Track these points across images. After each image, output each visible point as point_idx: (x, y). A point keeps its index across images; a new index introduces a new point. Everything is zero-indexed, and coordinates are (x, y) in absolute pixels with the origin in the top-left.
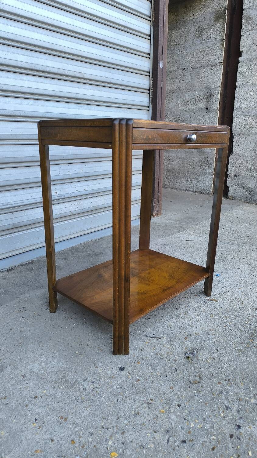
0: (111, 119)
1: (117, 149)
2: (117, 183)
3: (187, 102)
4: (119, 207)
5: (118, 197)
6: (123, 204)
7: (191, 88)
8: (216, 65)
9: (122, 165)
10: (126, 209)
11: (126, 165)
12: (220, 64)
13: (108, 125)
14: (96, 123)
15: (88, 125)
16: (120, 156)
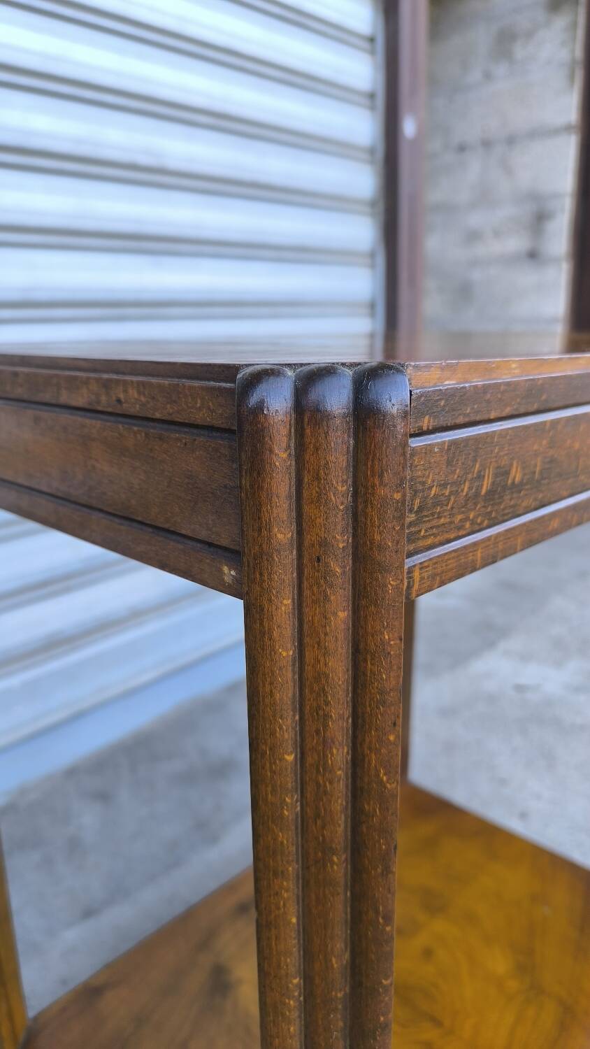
0: (228, 371)
1: (285, 604)
2: (287, 838)
3: (473, 236)
4: (308, 978)
5: (294, 920)
6: (339, 957)
7: (484, 198)
8: (556, 132)
9: (327, 716)
10: (353, 988)
11: (355, 715)
12: (568, 129)
13: (209, 421)
14: (122, 396)
15: (80, 401)
16: (309, 655)
